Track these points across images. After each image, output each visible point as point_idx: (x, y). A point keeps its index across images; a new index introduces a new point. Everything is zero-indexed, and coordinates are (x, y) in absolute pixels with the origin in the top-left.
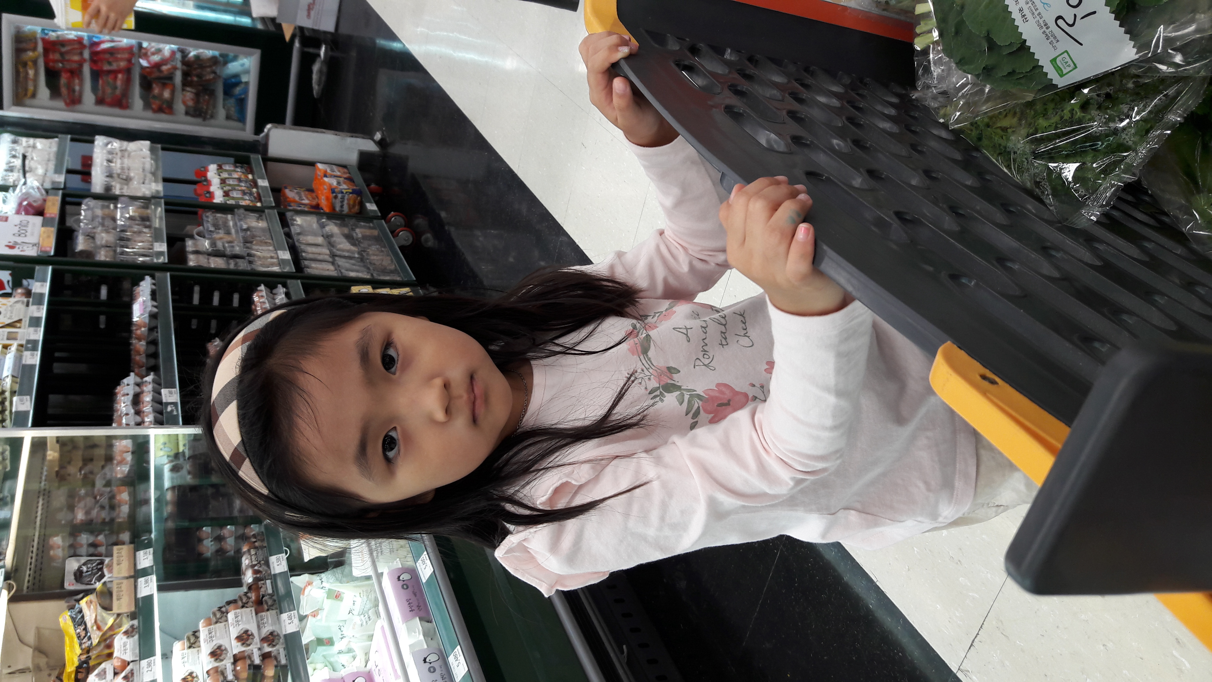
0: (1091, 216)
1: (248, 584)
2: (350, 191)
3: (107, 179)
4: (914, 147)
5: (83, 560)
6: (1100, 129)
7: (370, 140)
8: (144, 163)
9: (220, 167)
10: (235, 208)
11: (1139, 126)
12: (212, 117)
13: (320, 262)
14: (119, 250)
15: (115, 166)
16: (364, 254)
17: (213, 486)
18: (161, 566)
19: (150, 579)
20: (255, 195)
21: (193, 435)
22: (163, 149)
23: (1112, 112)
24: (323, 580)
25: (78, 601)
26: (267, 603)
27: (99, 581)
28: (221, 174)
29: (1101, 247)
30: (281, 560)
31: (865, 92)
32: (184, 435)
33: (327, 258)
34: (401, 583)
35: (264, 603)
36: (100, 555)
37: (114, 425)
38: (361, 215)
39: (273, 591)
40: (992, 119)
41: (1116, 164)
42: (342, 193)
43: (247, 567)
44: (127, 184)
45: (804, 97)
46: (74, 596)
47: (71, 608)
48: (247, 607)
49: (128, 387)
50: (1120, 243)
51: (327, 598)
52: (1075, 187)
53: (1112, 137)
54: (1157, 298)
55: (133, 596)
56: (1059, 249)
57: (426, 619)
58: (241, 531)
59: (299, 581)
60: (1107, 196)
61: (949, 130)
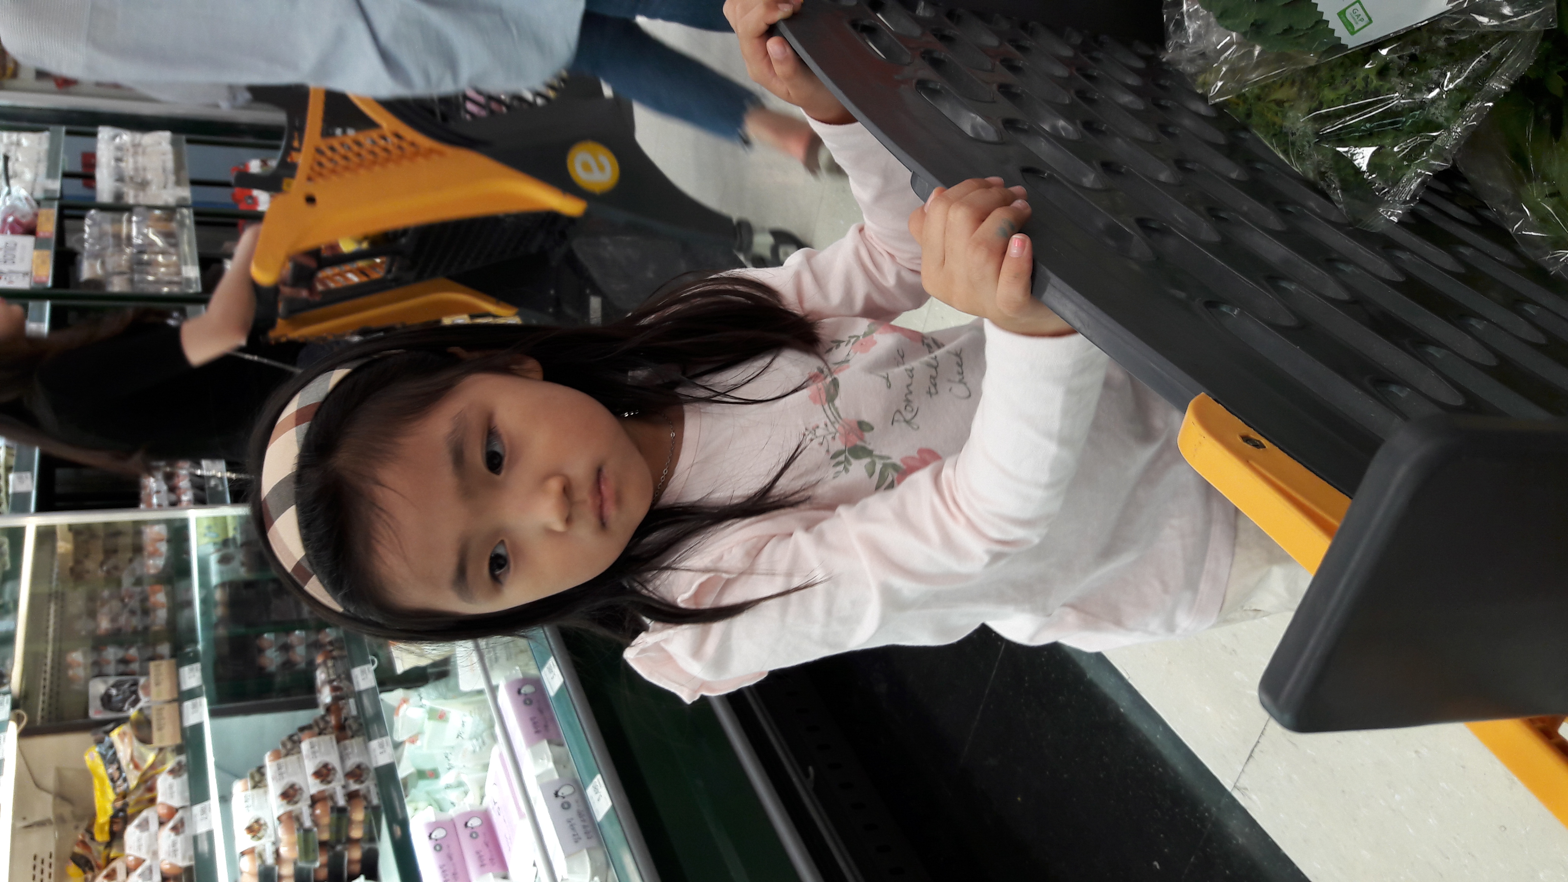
0: (1390, 216)
1: (326, 705)
3: (118, 184)
4: (1163, 128)
5: (112, 680)
6: (1402, 101)
8: (164, 162)
9: (264, 163)
11: (1453, 97)
14: (136, 277)
15: (127, 166)
17: (274, 581)
18: (213, 686)
19: (198, 703)
21: (241, 517)
22: (189, 141)
23: (1418, 80)
24: (422, 696)
25: (108, 733)
26: (350, 727)
27: (133, 707)
29: (1404, 256)
30: (367, 672)
31: (1100, 55)
32: (234, 517)
34: (522, 698)
35: (347, 728)
36: (132, 674)
37: (142, 506)
39: (358, 712)
40: (1265, 89)
41: (1423, 147)
43: (324, 683)
44: (143, 190)
45: (1020, 65)
46: (100, 728)
47: (100, 742)
48: (325, 735)
51: (429, 719)
52: (1370, 178)
53: (1418, 112)
54: (1473, 322)
55: (178, 724)
56: (1348, 261)
57: (555, 742)
58: (313, 637)
59: (391, 698)
60: (1411, 189)
61: (1210, 104)
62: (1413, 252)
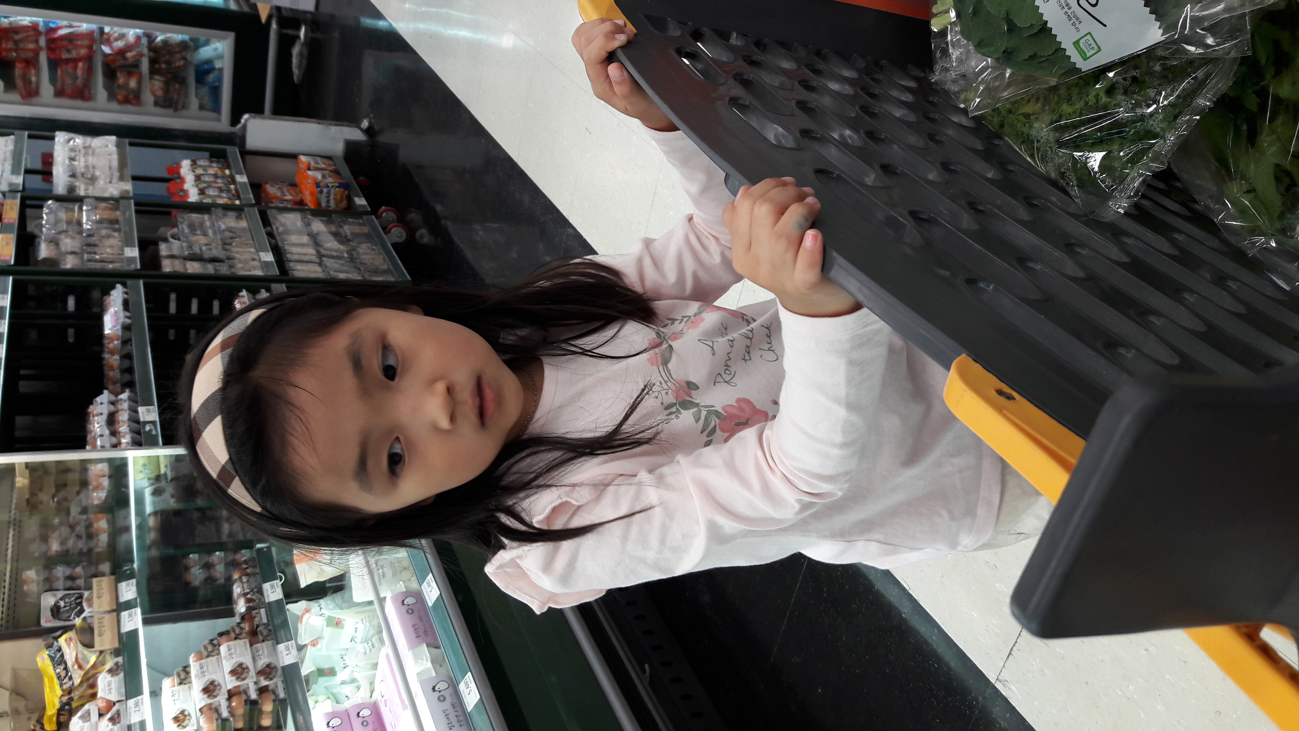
0: (1118, 208)
1: (241, 614)
2: (337, 185)
3: (70, 179)
4: (932, 137)
5: (60, 594)
6: (1126, 115)
7: (357, 129)
8: (110, 161)
9: (194, 163)
10: (212, 207)
11: (1167, 112)
12: (184, 107)
13: (306, 264)
14: (86, 256)
15: (79, 164)
16: (354, 253)
17: (199, 509)
18: (146, 598)
19: (133, 612)
20: (233, 192)
21: (174, 456)
22: (131, 144)
23: (1139, 98)
24: (321, 606)
25: (56, 639)
26: (262, 634)
27: (78, 616)
28: (196, 170)
29: (1130, 241)
30: (276, 587)
31: (880, 77)
32: (165, 456)
33: (314, 258)
34: (404, 608)
35: (259, 633)
36: (79, 589)
37: (88, 447)
38: (350, 211)
39: (268, 621)
40: (1015, 104)
41: (1144, 152)
42: (328, 187)
43: (239, 596)
44: (93, 184)
45: (815, 85)
46: (51, 634)
47: (49, 646)
48: (240, 639)
49: (102, 406)
50: (1151, 236)
51: (327, 626)
52: (1101, 177)
53: (1139, 124)
54: (1186, 295)
55: (116, 632)
56: (1083, 246)
57: (433, 645)
58: (231, 557)
59: (295, 608)
60: (1134, 186)
61: (970, 116)
62: (1137, 238)
